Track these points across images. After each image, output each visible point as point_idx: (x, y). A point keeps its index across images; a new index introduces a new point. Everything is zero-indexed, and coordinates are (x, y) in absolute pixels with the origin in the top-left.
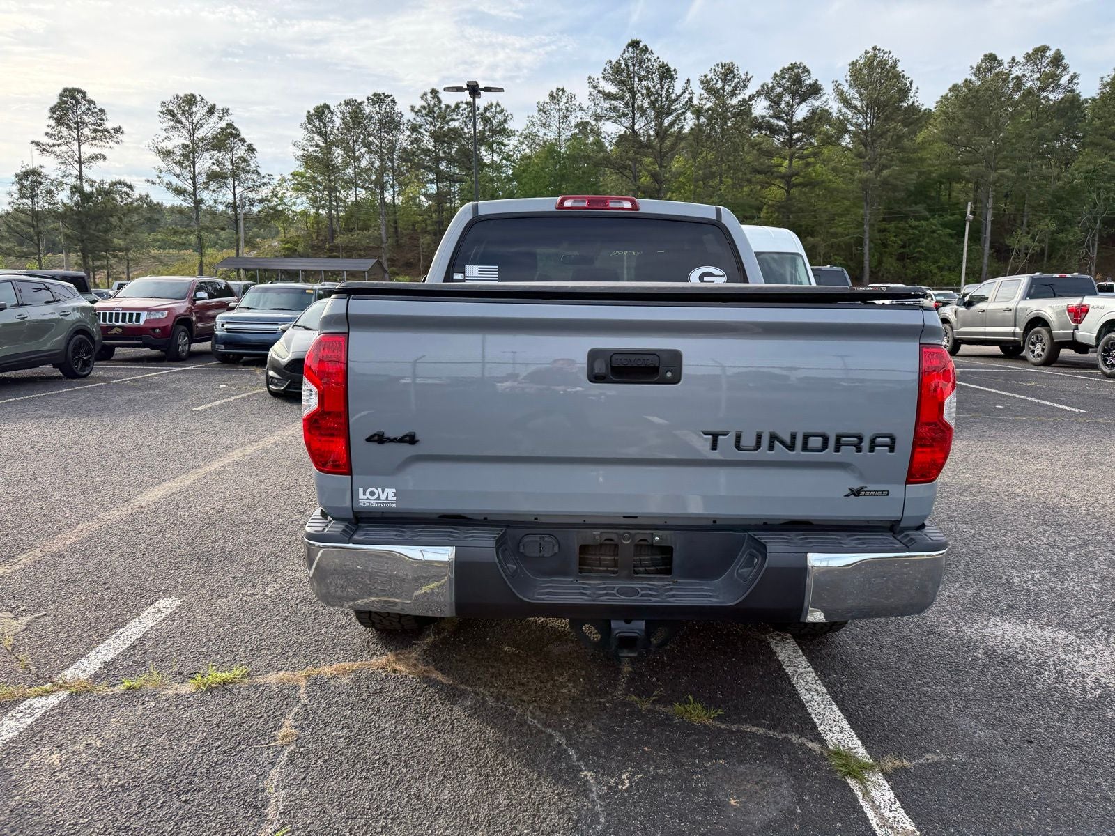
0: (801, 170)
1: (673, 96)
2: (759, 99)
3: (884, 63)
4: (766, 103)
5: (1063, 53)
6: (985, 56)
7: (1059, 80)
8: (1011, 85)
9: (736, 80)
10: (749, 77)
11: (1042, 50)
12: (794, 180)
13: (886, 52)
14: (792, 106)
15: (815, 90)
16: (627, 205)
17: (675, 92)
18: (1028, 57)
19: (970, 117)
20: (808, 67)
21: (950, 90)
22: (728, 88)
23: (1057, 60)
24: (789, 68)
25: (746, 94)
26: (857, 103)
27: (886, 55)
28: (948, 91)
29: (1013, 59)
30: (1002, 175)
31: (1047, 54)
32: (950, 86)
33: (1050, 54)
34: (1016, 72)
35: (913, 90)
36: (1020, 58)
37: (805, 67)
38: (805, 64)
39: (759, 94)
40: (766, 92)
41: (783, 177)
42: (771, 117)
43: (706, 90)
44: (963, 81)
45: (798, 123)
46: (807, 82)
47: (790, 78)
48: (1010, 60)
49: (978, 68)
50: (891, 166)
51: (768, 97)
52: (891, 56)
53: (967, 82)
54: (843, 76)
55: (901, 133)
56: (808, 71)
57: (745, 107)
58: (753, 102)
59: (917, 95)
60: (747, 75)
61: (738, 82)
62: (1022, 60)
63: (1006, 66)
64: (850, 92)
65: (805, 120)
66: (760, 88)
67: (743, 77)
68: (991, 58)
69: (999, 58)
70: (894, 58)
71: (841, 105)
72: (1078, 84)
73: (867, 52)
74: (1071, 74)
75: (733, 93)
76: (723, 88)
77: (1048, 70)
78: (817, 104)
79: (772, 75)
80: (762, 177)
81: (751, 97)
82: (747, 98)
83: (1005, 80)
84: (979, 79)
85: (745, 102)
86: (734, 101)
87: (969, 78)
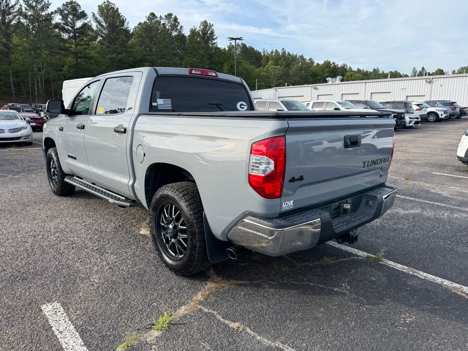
0: (83, 51)
1: (10, 5)
2: (56, 14)
3: (113, 8)
4: (61, 17)
5: (177, 17)
6: (151, 13)
7: (177, 27)
8: (161, 26)
9: (43, 3)
10: (49, 3)
11: (170, 15)
12: (79, 55)
13: (113, 4)
14: (74, 20)
15: (83, 15)
16: (214, 74)
17: (12, 3)
18: (166, 16)
19: (148, 37)
20: (79, 4)
21: (139, 24)
22: (39, 6)
23: (176, 19)
24: (70, 3)
25: (49, 11)
26: (104, 24)
27: (113, 5)
28: (137, 25)
29: (161, 16)
30: (163, 61)
31: (172, 17)
32: (138, 23)
33: (173, 17)
34: (162, 22)
35: (127, 22)
36: (163, 17)
37: (77, 4)
38: (77, 2)
39: (56, 12)
40: (60, 11)
41: (74, 53)
42: (63, 24)
43: (27, 5)
44: (144, 22)
45: (77, 29)
46: (80, 11)
47: (71, 7)
48: (160, 16)
49: (149, 17)
50: (122, 53)
51: (61, 14)
52: (115, 6)
53: (145, 23)
54: (96, 11)
55: (124, 40)
56: (79, 5)
57: (49, 18)
58: (53, 15)
59: (128, 24)
60: (48, 2)
61: (44, 5)
62: (164, 17)
63: (159, 19)
64: (100, 19)
65: (80, 28)
66: (56, 9)
67: (47, 2)
68: (153, 14)
69: (156, 15)
70: (117, 7)
71: (97, 24)
72: (183, 30)
73: (105, 2)
74: (180, 26)
75: (42, 9)
76: (36, 6)
77: (173, 23)
78: (86, 21)
79: (62, 4)
80: (63, 52)
81: (52, 13)
82: (50, 13)
83: (159, 24)
84: (149, 22)
85: (49, 15)
86: (43, 14)
87: (146, 21)
